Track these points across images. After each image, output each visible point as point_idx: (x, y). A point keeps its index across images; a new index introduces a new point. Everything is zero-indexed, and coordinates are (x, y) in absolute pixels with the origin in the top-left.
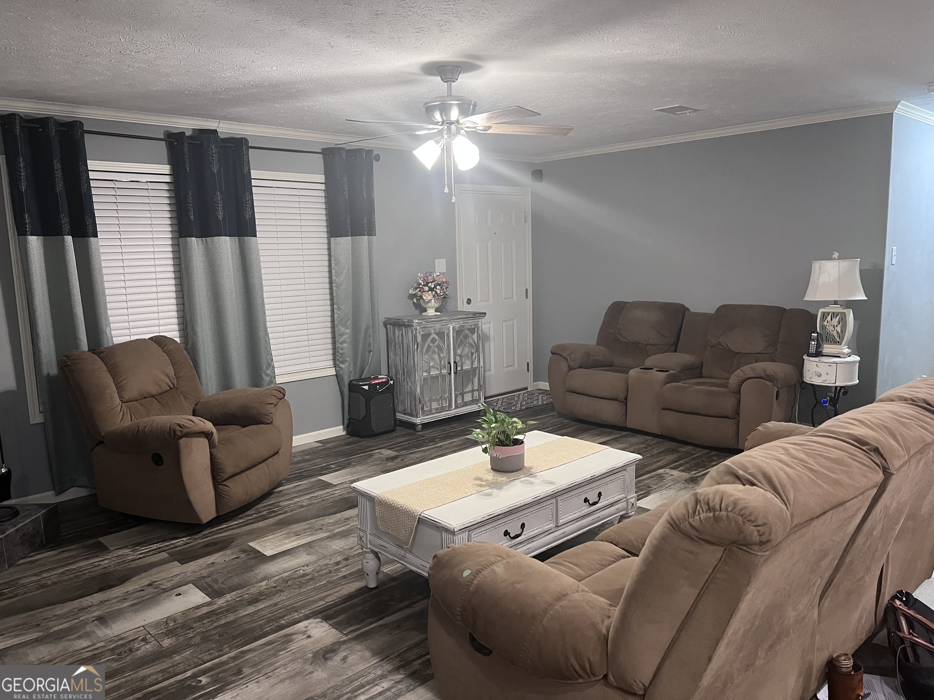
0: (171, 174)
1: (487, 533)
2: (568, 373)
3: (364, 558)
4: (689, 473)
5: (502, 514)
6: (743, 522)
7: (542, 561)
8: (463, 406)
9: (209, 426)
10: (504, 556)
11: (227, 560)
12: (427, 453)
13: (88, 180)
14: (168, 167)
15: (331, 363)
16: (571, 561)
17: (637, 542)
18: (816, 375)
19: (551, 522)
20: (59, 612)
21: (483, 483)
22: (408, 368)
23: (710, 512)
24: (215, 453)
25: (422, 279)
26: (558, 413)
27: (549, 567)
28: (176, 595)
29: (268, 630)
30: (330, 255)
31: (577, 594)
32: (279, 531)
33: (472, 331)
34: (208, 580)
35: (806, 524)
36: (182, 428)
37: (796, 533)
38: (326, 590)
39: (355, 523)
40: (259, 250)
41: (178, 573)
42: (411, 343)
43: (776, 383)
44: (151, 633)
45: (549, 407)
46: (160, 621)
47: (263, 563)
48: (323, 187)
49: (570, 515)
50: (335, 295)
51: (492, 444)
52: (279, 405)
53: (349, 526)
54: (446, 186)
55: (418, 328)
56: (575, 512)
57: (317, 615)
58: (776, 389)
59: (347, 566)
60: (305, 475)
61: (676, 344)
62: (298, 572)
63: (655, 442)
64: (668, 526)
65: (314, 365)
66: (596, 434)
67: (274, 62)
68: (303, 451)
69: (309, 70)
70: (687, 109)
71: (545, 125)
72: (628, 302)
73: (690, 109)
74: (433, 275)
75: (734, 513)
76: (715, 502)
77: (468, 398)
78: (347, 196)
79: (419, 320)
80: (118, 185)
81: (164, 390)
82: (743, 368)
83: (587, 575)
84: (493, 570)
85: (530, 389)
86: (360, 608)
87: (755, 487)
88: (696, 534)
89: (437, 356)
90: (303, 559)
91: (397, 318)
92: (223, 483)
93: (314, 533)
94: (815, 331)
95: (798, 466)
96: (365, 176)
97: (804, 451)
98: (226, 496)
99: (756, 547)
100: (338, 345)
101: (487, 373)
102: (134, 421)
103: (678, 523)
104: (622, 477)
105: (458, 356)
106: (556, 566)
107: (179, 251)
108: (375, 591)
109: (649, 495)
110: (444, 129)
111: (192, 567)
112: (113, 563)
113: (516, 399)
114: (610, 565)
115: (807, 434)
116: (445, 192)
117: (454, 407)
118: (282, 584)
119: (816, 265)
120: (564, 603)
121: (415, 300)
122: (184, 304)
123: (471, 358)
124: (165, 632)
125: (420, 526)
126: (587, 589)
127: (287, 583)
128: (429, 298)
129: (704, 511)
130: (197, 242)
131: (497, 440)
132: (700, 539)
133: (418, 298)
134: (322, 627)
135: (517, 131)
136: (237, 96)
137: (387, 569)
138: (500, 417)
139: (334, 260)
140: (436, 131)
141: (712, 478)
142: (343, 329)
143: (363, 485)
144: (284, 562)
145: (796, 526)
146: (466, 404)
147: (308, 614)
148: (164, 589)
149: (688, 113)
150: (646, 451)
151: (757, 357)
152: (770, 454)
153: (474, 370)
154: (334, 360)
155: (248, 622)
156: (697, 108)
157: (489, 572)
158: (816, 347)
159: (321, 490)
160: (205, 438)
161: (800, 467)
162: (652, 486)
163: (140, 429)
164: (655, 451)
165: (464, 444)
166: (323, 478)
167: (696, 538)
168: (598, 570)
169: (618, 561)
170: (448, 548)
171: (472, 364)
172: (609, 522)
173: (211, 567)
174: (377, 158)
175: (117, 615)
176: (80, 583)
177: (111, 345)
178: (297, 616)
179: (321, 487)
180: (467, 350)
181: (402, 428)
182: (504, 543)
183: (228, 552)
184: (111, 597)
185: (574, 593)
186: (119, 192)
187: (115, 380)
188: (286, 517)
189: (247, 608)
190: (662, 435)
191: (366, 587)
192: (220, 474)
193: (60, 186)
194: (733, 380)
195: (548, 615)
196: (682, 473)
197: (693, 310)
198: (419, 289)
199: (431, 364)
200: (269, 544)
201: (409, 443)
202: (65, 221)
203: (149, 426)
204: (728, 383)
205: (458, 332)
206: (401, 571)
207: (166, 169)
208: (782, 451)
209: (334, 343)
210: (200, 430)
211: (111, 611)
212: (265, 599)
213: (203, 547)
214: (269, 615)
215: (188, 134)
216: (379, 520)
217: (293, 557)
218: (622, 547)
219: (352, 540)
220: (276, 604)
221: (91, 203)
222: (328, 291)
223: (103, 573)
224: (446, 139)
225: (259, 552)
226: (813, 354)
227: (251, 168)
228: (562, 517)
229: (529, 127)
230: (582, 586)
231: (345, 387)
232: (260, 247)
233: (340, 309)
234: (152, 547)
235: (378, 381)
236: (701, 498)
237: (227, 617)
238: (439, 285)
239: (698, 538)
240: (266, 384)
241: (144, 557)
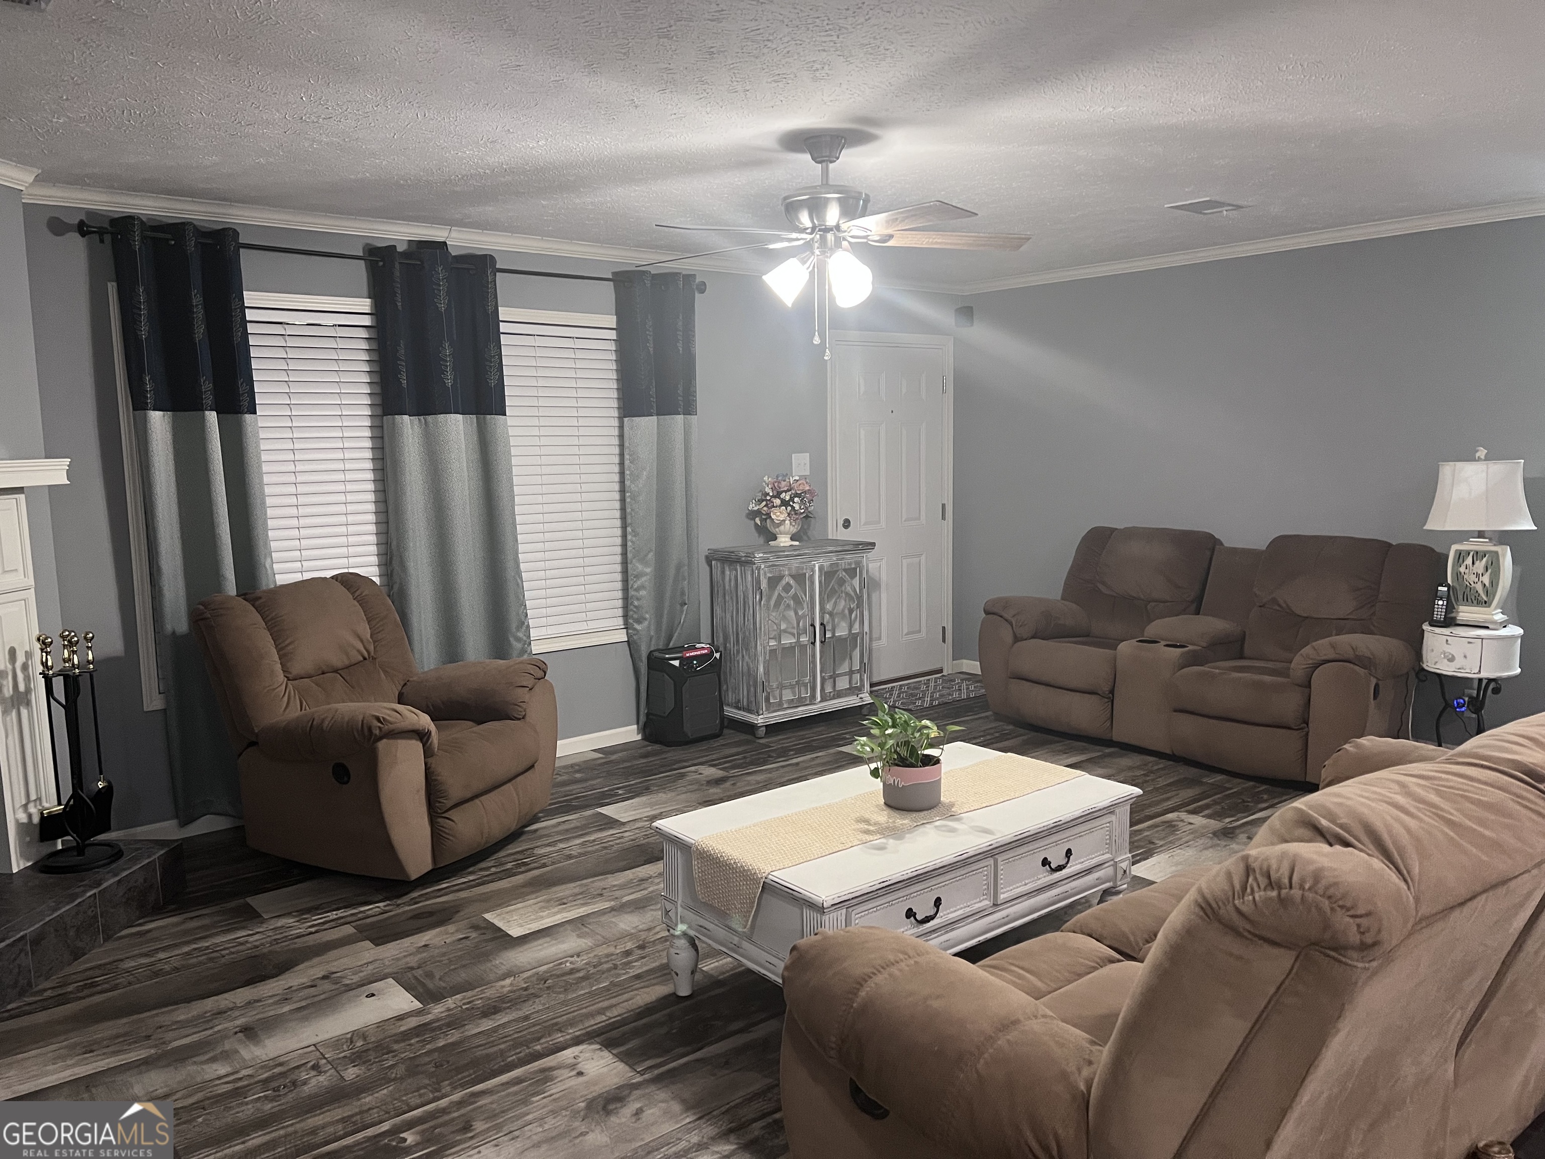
0: (374, 312)
1: (878, 913)
2: (1013, 645)
3: (672, 946)
4: (1219, 821)
5: (904, 881)
6: (1332, 909)
7: (974, 962)
8: (834, 698)
9: (424, 720)
10: (911, 953)
11: (448, 941)
12: (774, 775)
13: (244, 322)
14: (368, 301)
15: (620, 621)
16: (1021, 964)
17: (1133, 934)
18: (1444, 658)
19: (985, 897)
20: (182, 1017)
21: (871, 828)
22: (744, 633)
23: (1273, 888)
24: (433, 766)
25: (770, 486)
26: (996, 714)
27: (987, 975)
28: (367, 997)
29: (514, 1060)
30: (622, 446)
31: (1035, 1021)
32: (534, 896)
33: (852, 572)
34: (419, 973)
35: (1441, 915)
36: (382, 724)
37: (1424, 930)
38: (607, 997)
39: (656, 887)
40: (509, 436)
41: (371, 960)
42: (751, 592)
43: (1374, 671)
44: (326, 1056)
45: (978, 702)
46: (341, 1037)
47: (506, 948)
48: (613, 335)
49: (1018, 887)
50: (628, 510)
51: (887, 762)
52: (536, 689)
53: (646, 892)
54: (817, 333)
55: (763, 566)
56: (1027, 882)
57: (593, 1038)
58: (1374, 681)
59: (643, 958)
60: (575, 806)
61: (1199, 600)
62: (564, 966)
63: (1161, 766)
64: (1197, 910)
65: (593, 625)
66: (1060, 751)
67: (542, 132)
68: (572, 766)
69: (597, 145)
70: (1221, 204)
71: (984, 233)
72: (1116, 529)
73: (1229, 205)
74: (788, 480)
75: (1316, 893)
76: (1281, 871)
77: (843, 683)
78: (651, 349)
79: (764, 553)
80: (290, 331)
81: (353, 661)
82: (1314, 644)
83: (1050, 989)
84: (891, 975)
85: (947, 671)
86: (663, 1030)
87: (1350, 849)
88: (1248, 927)
89: (792, 613)
90: (570, 943)
91: (726, 550)
92: (443, 815)
93: (590, 901)
94: (1444, 582)
95: (1426, 815)
96: (681, 318)
97: (1435, 790)
98: (448, 837)
99: (1355, 955)
100: (632, 593)
101: (875, 644)
102: (305, 710)
103: (1214, 905)
104: (1108, 825)
105: (828, 613)
106: (996, 971)
107: (382, 438)
108: (688, 1003)
109: (1151, 856)
110: (816, 240)
111: (392, 951)
112: (269, 939)
113: (923, 687)
114: (1089, 973)
115: (1437, 760)
116: (815, 342)
117: (819, 699)
118: (537, 984)
119: (1447, 470)
120: (1013, 1035)
121: (758, 521)
122: (388, 523)
123: (849, 619)
124: (348, 1055)
125: (765, 896)
126: (1051, 1014)
127: (545, 983)
128: (782, 518)
129: (1262, 887)
130: (412, 423)
131: (896, 757)
132: (1256, 935)
133: (763, 517)
134: (602, 1058)
135: (937, 243)
136: (480, 187)
137: (709, 966)
138: (900, 718)
139: (629, 454)
140: (801, 242)
141: (1272, 830)
142: (640, 567)
143: (671, 825)
144: (540, 947)
145: (1421, 920)
146: (839, 695)
147: (579, 1036)
148: (347, 985)
149: (1225, 213)
150: (1146, 782)
151: (1340, 625)
152: (1375, 793)
153: (853, 638)
154: (625, 616)
155: (480, 1046)
156: (1240, 203)
157: (886, 978)
158: (1446, 609)
159: (601, 830)
160: (417, 740)
161: (1429, 817)
162: (1157, 842)
163: (315, 723)
164: (1162, 782)
165: (836, 761)
166: (604, 810)
167: (1246, 934)
168: (1068, 981)
169: (1102, 967)
170: (816, 934)
171: (851, 627)
172: (1083, 900)
173: (424, 952)
174: (702, 288)
175: (271, 1025)
176: (216, 971)
177: (273, 586)
178: (561, 1039)
179: (601, 825)
180: (842, 604)
181: (732, 731)
182: (907, 930)
183: (451, 928)
184: (265, 995)
185: (1030, 1018)
186: (291, 342)
187: (277, 643)
188: (545, 874)
189: (480, 1021)
190: (1174, 755)
191: (674, 994)
192: (441, 800)
193: (200, 331)
194: (1299, 663)
195: (986, 1055)
196: (1209, 820)
197: (1227, 544)
198: (764, 503)
199: (783, 626)
200: (515, 918)
201: (745, 758)
202: (207, 386)
203: (329, 719)
204: (1289, 669)
205: (828, 575)
206: (732, 969)
207: (365, 304)
208: (1396, 788)
209: (625, 589)
210: (410, 728)
211: (264, 1018)
212: (508, 1008)
213: (411, 918)
214: (516, 1036)
215: (400, 249)
216: (697, 884)
217: (556, 940)
218: (1108, 943)
219: (653, 915)
220: (526, 1018)
221: (248, 359)
222: (617, 505)
223: (253, 954)
224: (818, 255)
225: (500, 930)
226: (1439, 622)
227: (499, 304)
228: (1005, 890)
229: (956, 236)
230: (1041, 1006)
231: (642, 661)
232: (511, 431)
233: (636, 534)
234: (329, 916)
235: (696, 653)
236: (1256, 865)
237: (447, 1035)
238: (797, 495)
239: (1249, 932)
240: (515, 653)
241: (316, 932)
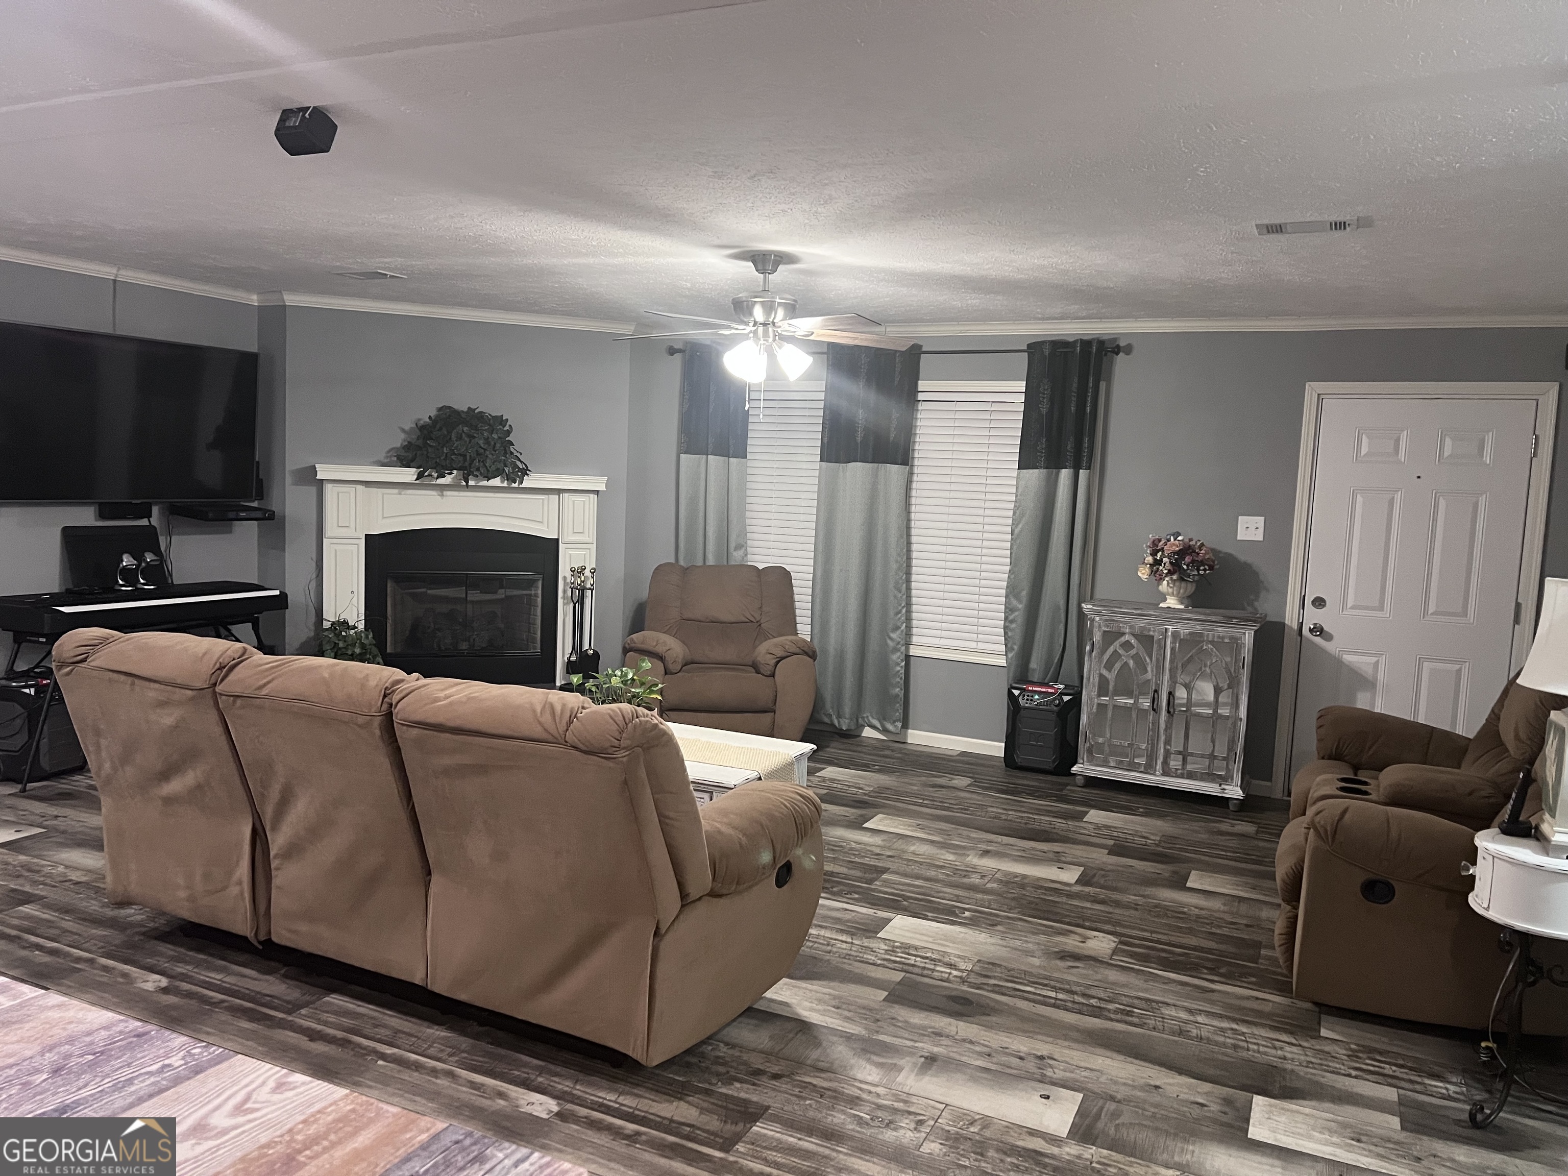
8: (1182, 777)
33: (1224, 647)
52: (789, 660)
55: (1097, 619)
77: (1198, 765)
78: (1044, 410)
81: (738, 621)
96: (1075, 380)
100: (1007, 624)
105: (1182, 684)
117: (1160, 771)
123: (1214, 697)
146: (1190, 775)
153: (1220, 719)
171: (1217, 707)
193: (712, 407)
202: (711, 441)
205: (1186, 643)
235: (1041, 689)
